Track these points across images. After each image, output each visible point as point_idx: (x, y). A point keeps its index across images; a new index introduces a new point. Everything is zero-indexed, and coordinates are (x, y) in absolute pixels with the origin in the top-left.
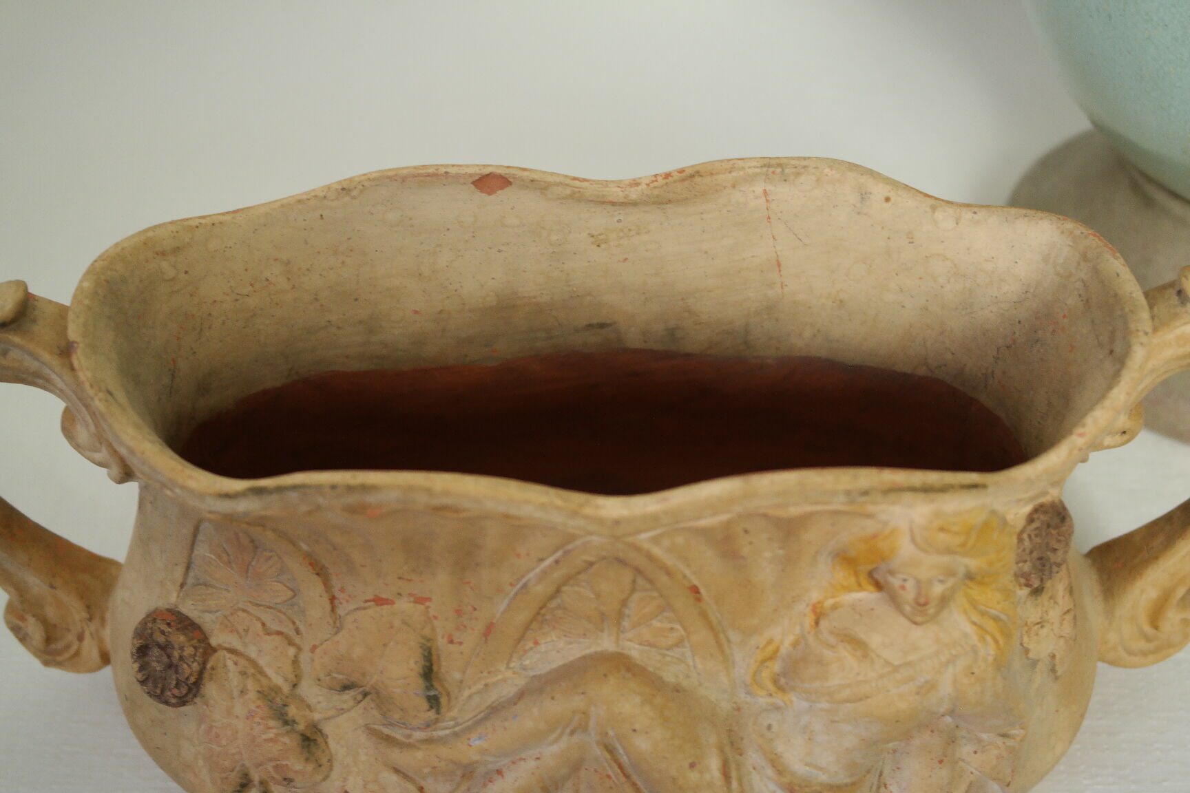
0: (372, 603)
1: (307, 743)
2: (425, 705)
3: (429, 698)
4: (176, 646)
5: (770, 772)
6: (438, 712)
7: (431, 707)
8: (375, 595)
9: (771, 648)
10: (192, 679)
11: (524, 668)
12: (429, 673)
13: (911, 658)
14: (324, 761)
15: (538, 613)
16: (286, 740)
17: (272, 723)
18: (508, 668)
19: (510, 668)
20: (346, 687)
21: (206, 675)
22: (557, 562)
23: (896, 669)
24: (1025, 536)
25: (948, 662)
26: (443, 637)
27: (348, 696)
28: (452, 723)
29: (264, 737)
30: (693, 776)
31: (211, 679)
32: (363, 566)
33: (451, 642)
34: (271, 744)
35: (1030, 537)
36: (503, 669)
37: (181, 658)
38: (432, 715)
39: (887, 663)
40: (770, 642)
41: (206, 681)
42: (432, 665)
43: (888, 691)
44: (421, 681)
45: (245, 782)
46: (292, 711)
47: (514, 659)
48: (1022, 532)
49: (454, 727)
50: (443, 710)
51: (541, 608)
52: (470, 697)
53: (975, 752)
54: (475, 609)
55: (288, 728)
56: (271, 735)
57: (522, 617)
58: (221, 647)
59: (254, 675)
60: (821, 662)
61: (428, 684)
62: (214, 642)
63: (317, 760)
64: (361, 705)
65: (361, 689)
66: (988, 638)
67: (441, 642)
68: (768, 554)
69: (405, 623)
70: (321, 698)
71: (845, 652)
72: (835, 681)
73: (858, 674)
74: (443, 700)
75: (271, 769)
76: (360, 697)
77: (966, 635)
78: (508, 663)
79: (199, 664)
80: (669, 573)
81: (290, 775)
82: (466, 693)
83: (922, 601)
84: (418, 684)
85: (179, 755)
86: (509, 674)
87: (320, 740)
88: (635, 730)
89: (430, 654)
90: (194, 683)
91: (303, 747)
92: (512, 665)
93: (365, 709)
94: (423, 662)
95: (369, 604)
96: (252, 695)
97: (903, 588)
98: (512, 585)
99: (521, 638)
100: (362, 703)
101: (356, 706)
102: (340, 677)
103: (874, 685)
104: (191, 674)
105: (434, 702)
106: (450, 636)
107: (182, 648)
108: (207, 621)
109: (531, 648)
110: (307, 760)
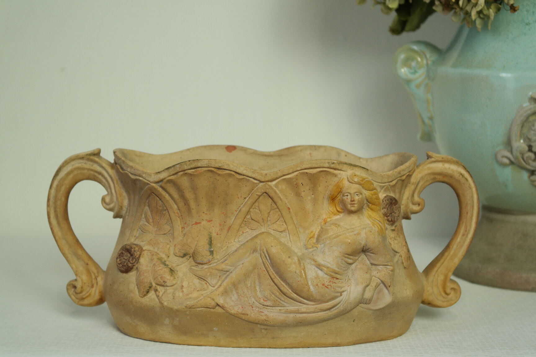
0: (195, 225)
1: (172, 271)
2: (209, 254)
3: (210, 251)
4: (133, 247)
5: (313, 263)
6: (213, 256)
7: (211, 254)
8: (196, 222)
9: (313, 234)
10: (137, 256)
11: (239, 242)
12: (210, 243)
13: (352, 227)
14: (176, 277)
15: (243, 220)
16: (165, 269)
17: (161, 265)
18: (234, 241)
19: (235, 241)
20: (185, 255)
21: (141, 255)
22: (249, 198)
23: (348, 229)
24: (384, 200)
25: (363, 228)
26: (215, 233)
27: (185, 258)
28: (217, 260)
29: (158, 269)
30: (289, 260)
31: (143, 257)
32: (193, 209)
33: (217, 234)
34: (160, 271)
35: (385, 200)
36: (233, 242)
37: (134, 251)
38: (211, 257)
39: (345, 228)
40: (312, 232)
41: (141, 257)
42: (211, 241)
43: (346, 234)
44: (208, 245)
45: (150, 286)
46: (167, 263)
47: (236, 239)
48: (384, 199)
49: (217, 262)
50: (215, 255)
51: (244, 219)
52: (223, 251)
53: (378, 273)
54: (225, 222)
55: (166, 266)
56: (160, 268)
57: (239, 221)
58: (146, 250)
59: (156, 255)
60: (327, 230)
61: (210, 247)
62: (144, 248)
63: (174, 277)
64: (189, 260)
65: (189, 255)
66: (376, 226)
67: (214, 235)
68: (309, 198)
69: (204, 228)
70: (176, 260)
71: (333, 227)
72: (331, 233)
73: (337, 231)
74: (214, 252)
75: (159, 278)
76: (188, 258)
77: (368, 224)
78: (234, 240)
79: (139, 252)
80: (281, 200)
81: (166, 280)
82: (222, 250)
83: (352, 200)
84: (207, 246)
85: (128, 289)
86: (234, 243)
87: (175, 271)
88: (272, 246)
89: (211, 238)
90: (137, 258)
91: (170, 272)
92: (236, 240)
93: (190, 262)
94: (209, 240)
95: (193, 225)
96: (155, 260)
97: (347, 199)
98: (236, 211)
99: (238, 230)
100: (190, 259)
101: (187, 261)
102: (183, 251)
103: (342, 233)
104: (137, 255)
105: (212, 252)
106: (217, 232)
107: (135, 248)
108: (142, 244)
109: (242, 234)
110: (171, 276)
